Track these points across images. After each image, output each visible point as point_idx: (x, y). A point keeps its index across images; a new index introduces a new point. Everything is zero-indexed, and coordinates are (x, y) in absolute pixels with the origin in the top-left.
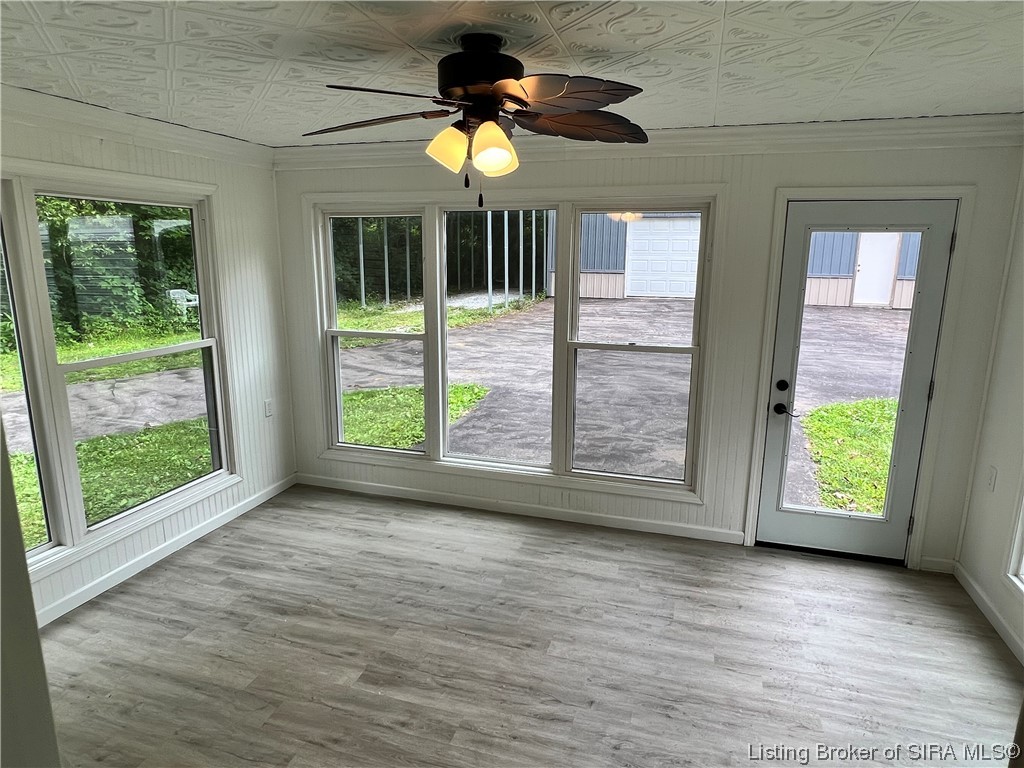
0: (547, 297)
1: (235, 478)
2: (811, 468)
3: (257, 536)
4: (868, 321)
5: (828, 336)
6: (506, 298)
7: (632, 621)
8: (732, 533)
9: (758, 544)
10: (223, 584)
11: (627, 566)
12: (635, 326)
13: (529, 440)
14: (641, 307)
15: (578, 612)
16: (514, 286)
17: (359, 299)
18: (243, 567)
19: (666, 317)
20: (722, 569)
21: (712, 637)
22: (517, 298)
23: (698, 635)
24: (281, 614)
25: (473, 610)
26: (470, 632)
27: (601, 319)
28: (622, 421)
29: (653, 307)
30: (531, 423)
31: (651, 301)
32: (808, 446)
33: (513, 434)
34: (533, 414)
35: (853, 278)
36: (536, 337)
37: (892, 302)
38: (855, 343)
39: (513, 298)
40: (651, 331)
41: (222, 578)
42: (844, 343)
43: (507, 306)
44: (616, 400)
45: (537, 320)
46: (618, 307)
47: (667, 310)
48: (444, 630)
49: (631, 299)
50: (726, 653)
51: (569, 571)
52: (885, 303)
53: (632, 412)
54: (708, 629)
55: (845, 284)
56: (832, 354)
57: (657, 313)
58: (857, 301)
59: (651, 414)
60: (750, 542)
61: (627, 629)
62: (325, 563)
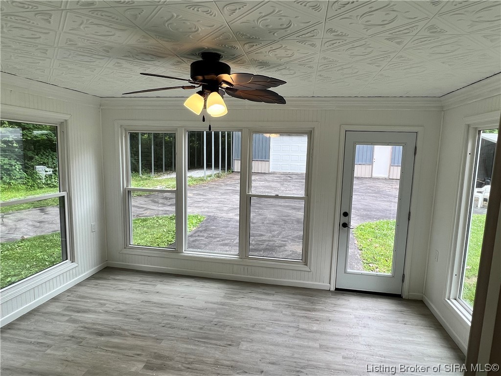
0: (232, 172)
1: (74, 265)
2: (358, 253)
3: (86, 295)
4: (380, 185)
5: (363, 191)
6: (213, 172)
7: (280, 330)
8: (324, 285)
9: (337, 289)
10: (68, 321)
11: (276, 303)
12: (275, 186)
13: (226, 242)
14: (278, 177)
15: (253, 327)
16: (217, 166)
17: (138, 172)
18: (79, 312)
19: (289, 182)
20: (320, 302)
21: (317, 336)
22: (218, 172)
23: (311, 335)
24: (100, 336)
25: (201, 329)
26: (200, 340)
27: (259, 182)
28: (271, 232)
29: (283, 177)
30: (227, 233)
31: (282, 174)
32: (356, 242)
33: (218, 239)
34: (228, 229)
35: (372, 164)
36: (228, 191)
37: (389, 175)
38: (374, 194)
39: (216, 172)
40: (282, 189)
41: (67, 318)
42: (369, 194)
43: (213, 176)
44: (268, 222)
45: (228, 183)
46: (266, 177)
47: (290, 178)
48: (187, 340)
49: (274, 173)
50: (324, 343)
51: (249, 307)
52: (386, 176)
53: (275, 228)
54: (315, 332)
55: (368, 167)
56: (364, 199)
57: (286, 180)
58: (374, 175)
59: (284, 228)
60: (333, 289)
61: (278, 334)
62: (123, 308)
